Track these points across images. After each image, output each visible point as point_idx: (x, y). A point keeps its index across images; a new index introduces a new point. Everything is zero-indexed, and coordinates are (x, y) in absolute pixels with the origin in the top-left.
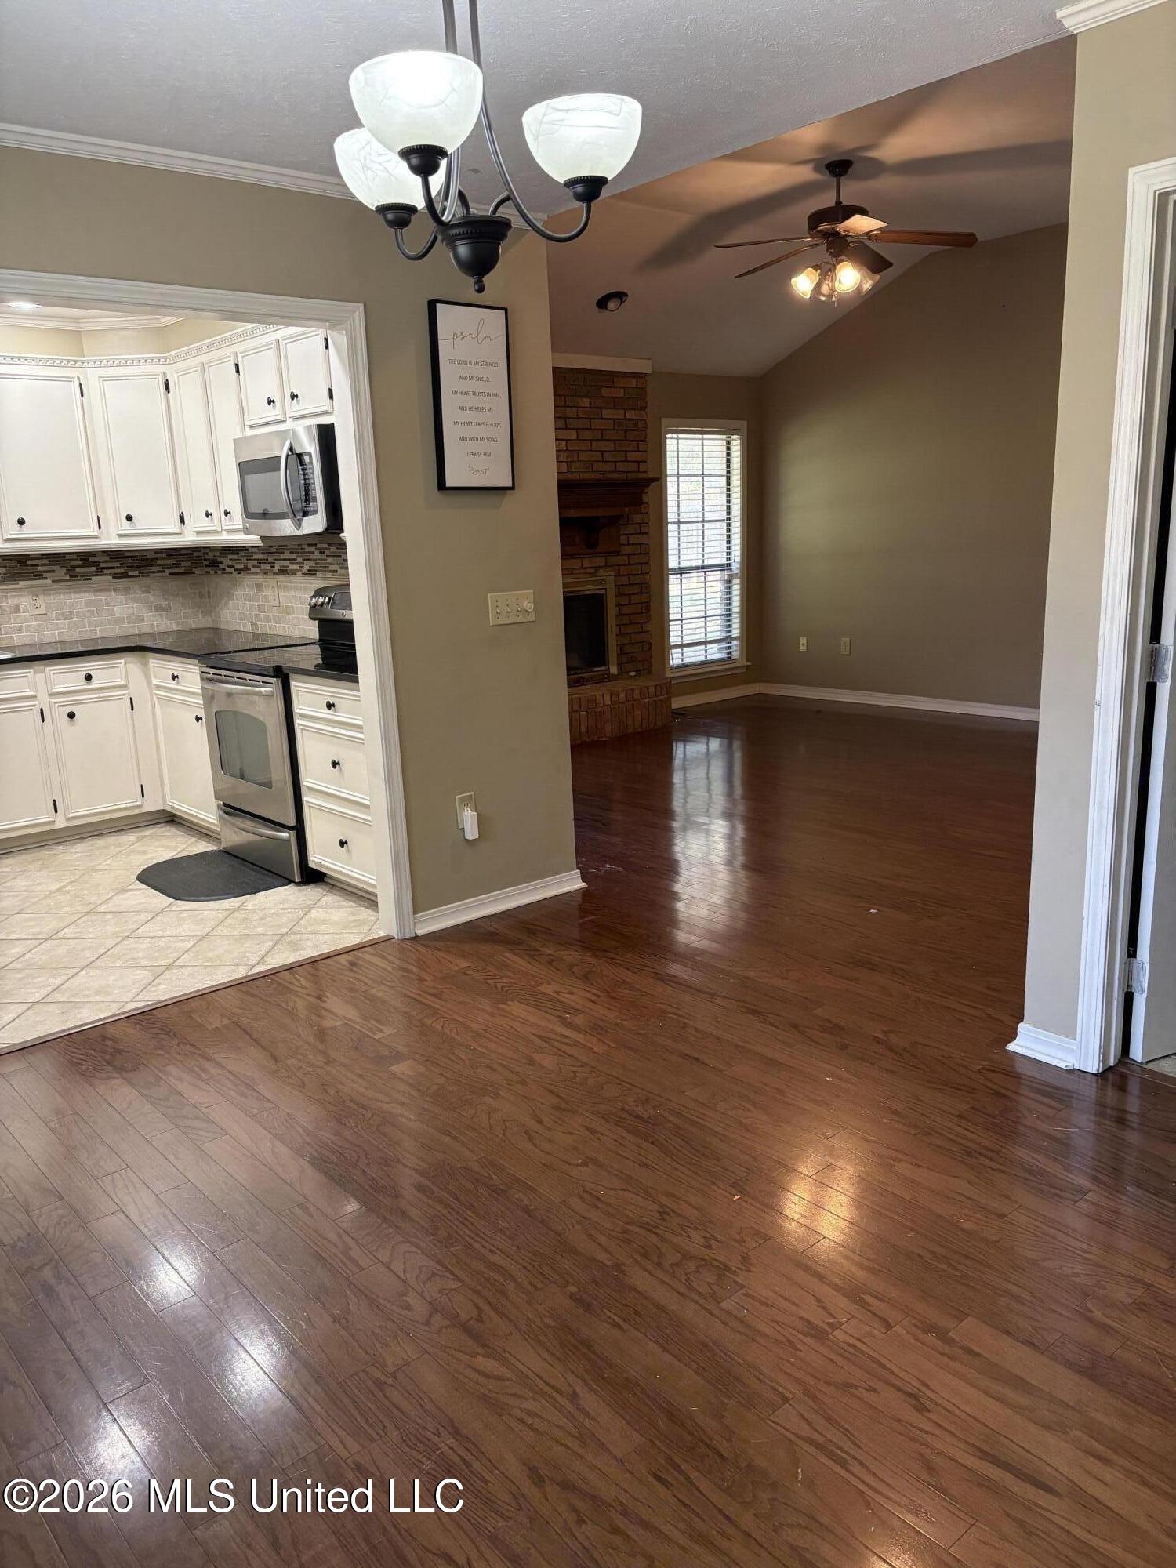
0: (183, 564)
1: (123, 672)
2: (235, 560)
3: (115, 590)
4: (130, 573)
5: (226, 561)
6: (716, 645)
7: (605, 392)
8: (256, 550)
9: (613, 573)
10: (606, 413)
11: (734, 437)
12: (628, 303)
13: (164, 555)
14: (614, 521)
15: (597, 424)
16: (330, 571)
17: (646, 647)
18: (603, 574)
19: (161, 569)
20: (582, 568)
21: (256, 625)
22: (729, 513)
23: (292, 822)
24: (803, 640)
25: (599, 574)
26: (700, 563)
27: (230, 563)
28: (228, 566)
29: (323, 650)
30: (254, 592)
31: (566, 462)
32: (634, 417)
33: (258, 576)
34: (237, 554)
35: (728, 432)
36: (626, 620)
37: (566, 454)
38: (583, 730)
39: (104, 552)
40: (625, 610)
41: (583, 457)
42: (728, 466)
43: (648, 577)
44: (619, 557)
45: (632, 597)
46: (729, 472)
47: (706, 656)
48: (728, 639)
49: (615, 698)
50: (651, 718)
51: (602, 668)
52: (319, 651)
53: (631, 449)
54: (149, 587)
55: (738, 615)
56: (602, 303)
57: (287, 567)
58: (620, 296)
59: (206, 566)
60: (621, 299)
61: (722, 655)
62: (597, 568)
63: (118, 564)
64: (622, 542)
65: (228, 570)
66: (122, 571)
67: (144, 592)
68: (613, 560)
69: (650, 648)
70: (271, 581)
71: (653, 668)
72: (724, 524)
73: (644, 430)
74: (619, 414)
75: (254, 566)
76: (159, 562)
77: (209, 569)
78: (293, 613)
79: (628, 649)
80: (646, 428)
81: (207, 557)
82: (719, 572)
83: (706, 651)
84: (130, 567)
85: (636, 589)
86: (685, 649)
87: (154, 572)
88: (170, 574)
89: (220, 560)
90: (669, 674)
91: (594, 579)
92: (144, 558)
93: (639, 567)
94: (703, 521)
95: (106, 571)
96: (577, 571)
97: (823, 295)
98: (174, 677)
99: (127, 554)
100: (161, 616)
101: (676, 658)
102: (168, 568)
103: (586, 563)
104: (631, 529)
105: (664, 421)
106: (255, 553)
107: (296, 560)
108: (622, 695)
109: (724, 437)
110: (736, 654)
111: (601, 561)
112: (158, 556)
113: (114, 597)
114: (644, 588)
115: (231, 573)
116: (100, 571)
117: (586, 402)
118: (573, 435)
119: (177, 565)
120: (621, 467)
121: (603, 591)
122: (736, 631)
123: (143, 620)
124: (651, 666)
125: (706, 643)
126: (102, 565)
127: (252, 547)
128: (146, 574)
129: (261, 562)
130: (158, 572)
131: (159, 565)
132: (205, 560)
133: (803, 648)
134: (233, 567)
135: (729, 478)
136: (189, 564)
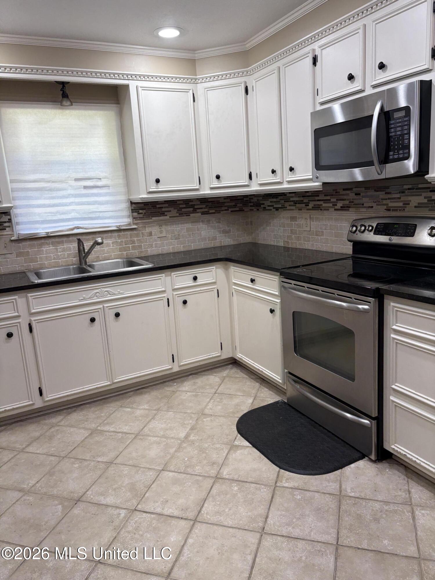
0: (238, 205)
1: (214, 274)
2: (274, 202)
3: (203, 221)
4: (210, 212)
5: (267, 203)
8: (293, 195)
13: (229, 200)
16: (365, 207)
19: (226, 208)
21: (288, 242)
23: (375, 414)
27: (270, 204)
28: (269, 206)
29: (354, 263)
30: (289, 222)
33: (294, 211)
34: (276, 198)
39: (197, 199)
52: (352, 263)
54: (220, 219)
57: (322, 205)
59: (251, 206)
63: (204, 206)
65: (267, 208)
66: (206, 210)
67: (217, 222)
70: (306, 214)
75: (290, 205)
76: (226, 204)
77: (253, 208)
78: (323, 235)
81: (252, 201)
84: (211, 208)
87: (223, 211)
88: (231, 211)
89: (261, 202)
92: (218, 202)
95: (198, 210)
98: (252, 281)
99: (209, 200)
100: (225, 236)
102: (230, 208)
106: (292, 197)
107: (330, 200)
112: (225, 201)
113: (201, 225)
115: (271, 210)
116: (195, 211)
119: (235, 206)
123: (216, 239)
126: (196, 207)
127: (290, 193)
128: (218, 212)
129: (295, 203)
130: (226, 210)
131: (226, 206)
132: (250, 202)
134: (273, 206)
136: (241, 205)
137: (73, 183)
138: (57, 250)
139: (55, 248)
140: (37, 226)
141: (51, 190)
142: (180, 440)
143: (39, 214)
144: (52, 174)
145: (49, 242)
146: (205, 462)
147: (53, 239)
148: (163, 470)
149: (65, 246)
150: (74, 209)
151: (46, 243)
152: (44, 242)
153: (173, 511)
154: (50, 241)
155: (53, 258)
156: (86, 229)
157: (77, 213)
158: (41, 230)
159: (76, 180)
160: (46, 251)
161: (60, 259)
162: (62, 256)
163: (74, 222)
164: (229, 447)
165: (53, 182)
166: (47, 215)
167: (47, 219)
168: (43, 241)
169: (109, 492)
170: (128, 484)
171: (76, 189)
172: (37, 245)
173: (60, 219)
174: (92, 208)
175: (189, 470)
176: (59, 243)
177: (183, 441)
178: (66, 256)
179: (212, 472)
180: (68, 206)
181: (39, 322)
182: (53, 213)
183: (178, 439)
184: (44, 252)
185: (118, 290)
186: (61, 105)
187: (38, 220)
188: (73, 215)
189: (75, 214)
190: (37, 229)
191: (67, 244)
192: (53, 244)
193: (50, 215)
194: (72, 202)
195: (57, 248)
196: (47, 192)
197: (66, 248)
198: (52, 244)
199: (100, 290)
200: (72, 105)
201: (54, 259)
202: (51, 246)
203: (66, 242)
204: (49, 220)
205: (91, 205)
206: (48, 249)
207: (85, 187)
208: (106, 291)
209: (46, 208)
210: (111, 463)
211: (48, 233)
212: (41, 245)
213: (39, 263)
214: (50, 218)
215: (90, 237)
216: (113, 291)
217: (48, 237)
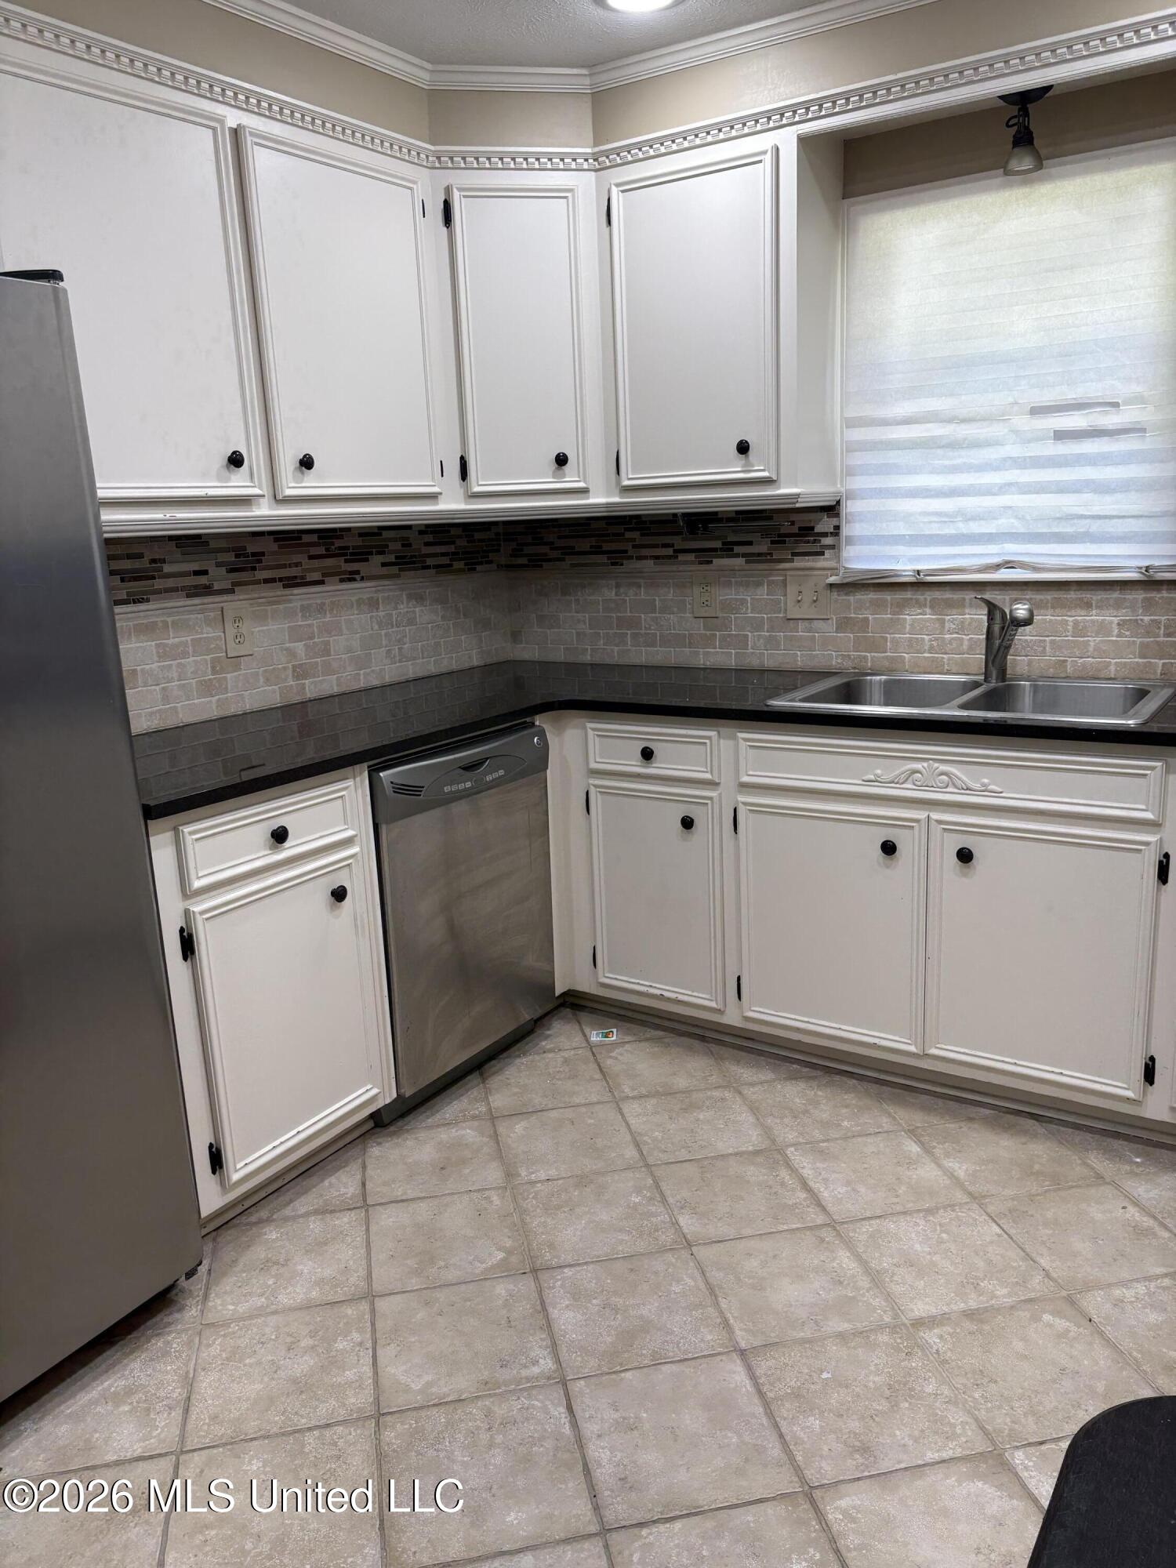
137: (1024, 423)
138: (943, 627)
139: (938, 619)
140: (901, 550)
141: (953, 445)
142: (896, 1316)
143: (907, 517)
144: (963, 397)
145: (925, 599)
146: (855, 1425)
147: (937, 593)
148: (742, 1353)
149: (967, 616)
150: (1009, 504)
151: (917, 600)
152: (911, 599)
153: (604, 1462)
154: (929, 595)
155: (926, 648)
156: (1035, 569)
157: (1016, 517)
158: (904, 562)
159: (1036, 411)
160: (912, 625)
161: (946, 653)
162: (954, 645)
163: (1005, 545)
164: (981, 1446)
165: (964, 421)
166: (926, 520)
167: (927, 533)
168: (908, 594)
169: (590, 1301)
170: (641, 1317)
171: (1029, 442)
172: (892, 605)
173: (963, 535)
174: (1069, 503)
175: (785, 1410)
176: (950, 605)
177: (894, 1329)
178: (965, 647)
179: (824, 1464)
180: (994, 494)
181: (757, 810)
182: (946, 515)
183: (896, 1309)
184: (905, 628)
185: (986, 778)
186: (1007, 173)
187: (903, 532)
188: (1004, 524)
189: (1012, 520)
190: (896, 559)
191: (974, 612)
192: (934, 606)
193: (935, 519)
194: (1010, 484)
195: (944, 619)
196: (940, 452)
197: (970, 624)
198: (932, 607)
199: (925, 765)
200: (1039, 166)
201: (931, 650)
202: (928, 610)
203: (971, 606)
204: (931, 536)
205: (1069, 492)
206: (917, 618)
207: (1060, 436)
208: (942, 774)
209: (927, 500)
210: (688, 1244)
211: (918, 572)
212: (901, 606)
213: (889, 654)
214: (935, 530)
215: (1049, 597)
216: (964, 778)
217: (920, 585)
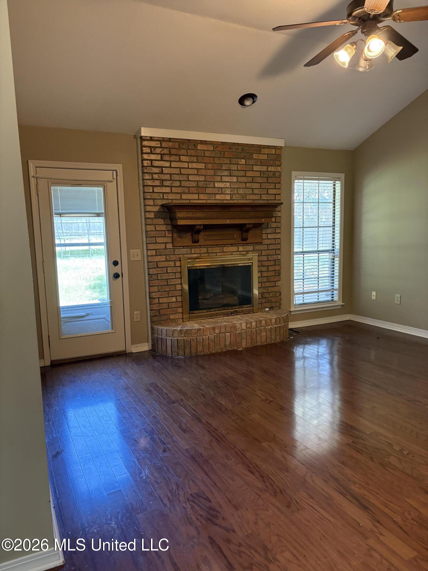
6: (324, 293)
7: (255, 156)
9: (257, 254)
10: (255, 168)
11: (337, 182)
12: (258, 100)
14: (258, 226)
15: (249, 174)
17: (278, 294)
18: (250, 255)
20: (238, 251)
22: (334, 223)
24: (374, 293)
25: (248, 255)
26: (316, 249)
31: (230, 194)
32: (273, 170)
35: (335, 179)
36: (265, 279)
37: (230, 190)
38: (228, 343)
40: (265, 274)
41: (241, 191)
42: (334, 198)
43: (279, 256)
44: (262, 246)
45: (270, 267)
46: (334, 201)
47: (318, 299)
48: (333, 290)
49: (249, 325)
50: (272, 337)
51: (249, 306)
53: (271, 187)
55: (338, 277)
56: (242, 101)
58: (252, 96)
60: (253, 99)
61: (329, 298)
62: (247, 252)
64: (263, 238)
68: (258, 247)
69: (280, 295)
71: (282, 306)
72: (331, 229)
73: (280, 177)
74: (264, 168)
79: (266, 295)
80: (281, 176)
82: (328, 254)
83: (318, 296)
85: (272, 263)
86: (305, 295)
90: (292, 309)
91: (246, 257)
93: (274, 251)
94: (319, 227)
96: (235, 253)
97: (361, 67)
101: (298, 300)
103: (241, 249)
104: (269, 231)
105: (294, 173)
108: (254, 324)
109: (332, 182)
110: (336, 298)
111: (251, 248)
114: (277, 263)
117: (243, 161)
118: (235, 179)
120: (264, 197)
121: (251, 264)
122: (336, 286)
124: (281, 304)
125: (318, 292)
133: (374, 298)
135: (334, 204)
